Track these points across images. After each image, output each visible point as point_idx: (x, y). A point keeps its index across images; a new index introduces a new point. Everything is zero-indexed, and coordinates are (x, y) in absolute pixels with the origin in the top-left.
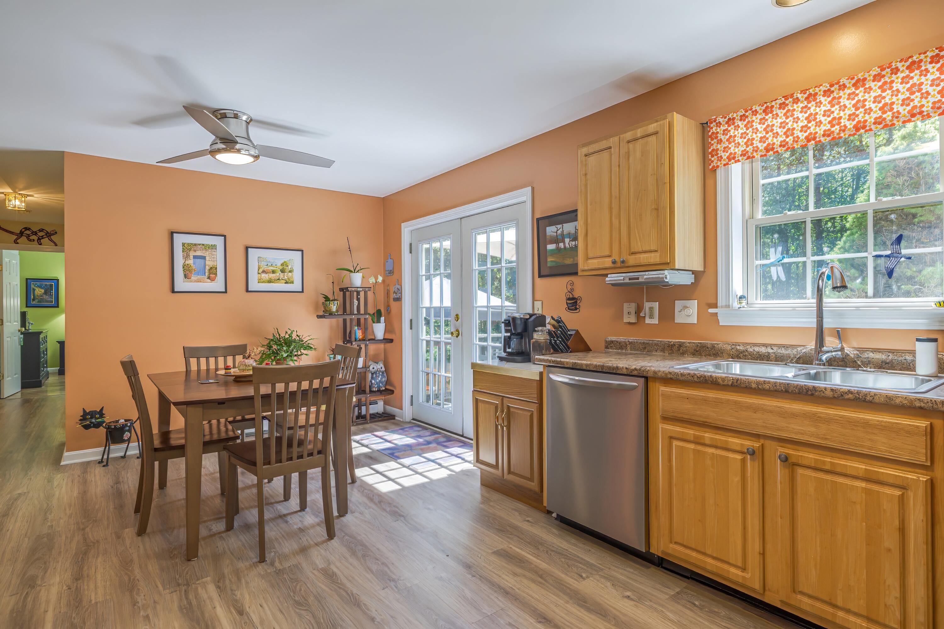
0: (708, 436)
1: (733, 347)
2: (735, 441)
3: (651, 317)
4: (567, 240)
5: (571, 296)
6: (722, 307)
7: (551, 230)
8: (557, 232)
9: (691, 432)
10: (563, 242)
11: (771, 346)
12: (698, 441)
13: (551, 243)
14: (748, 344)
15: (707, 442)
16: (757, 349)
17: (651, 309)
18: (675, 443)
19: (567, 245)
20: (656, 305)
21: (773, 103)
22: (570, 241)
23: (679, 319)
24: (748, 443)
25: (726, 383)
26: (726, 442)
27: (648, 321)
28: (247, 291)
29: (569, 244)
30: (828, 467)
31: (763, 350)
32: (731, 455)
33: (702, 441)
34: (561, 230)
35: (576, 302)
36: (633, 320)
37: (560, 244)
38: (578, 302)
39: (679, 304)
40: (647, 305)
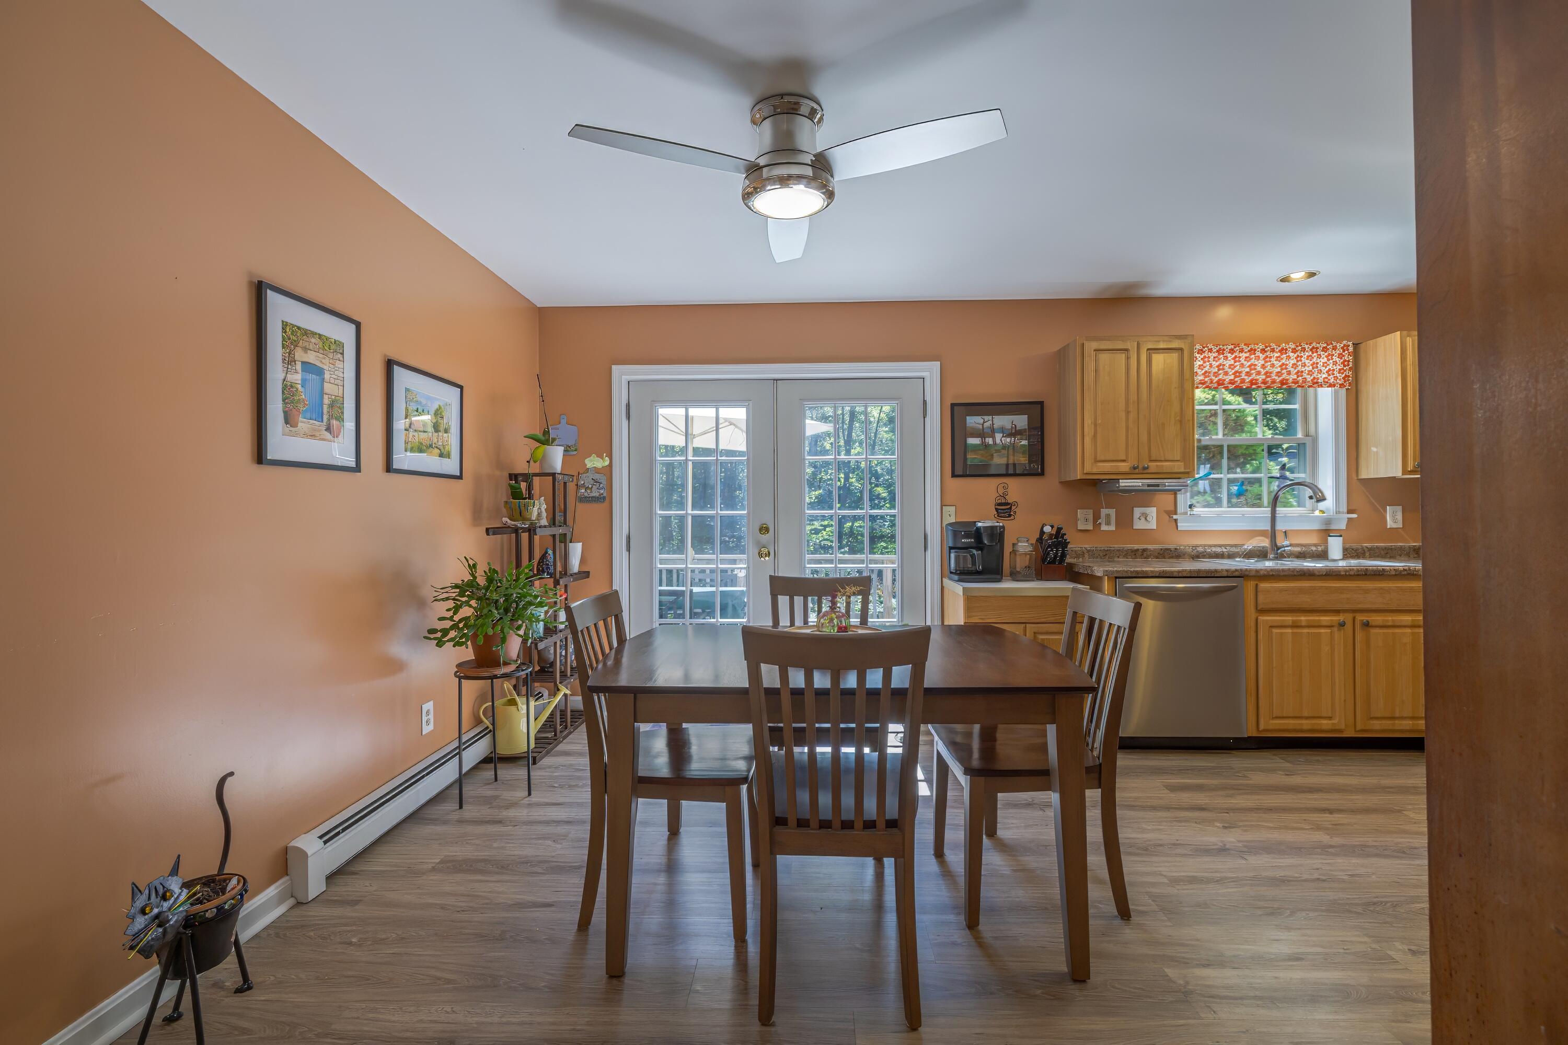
0: (1303, 619)
1: (1194, 548)
2: (1325, 619)
3: (1108, 523)
4: (998, 436)
5: (1003, 501)
6: (1181, 514)
7: (973, 421)
8: (983, 425)
9: (1288, 618)
10: (994, 438)
11: (1225, 546)
12: (1295, 625)
13: (974, 435)
14: (1205, 545)
15: (1303, 624)
16: (1214, 549)
17: (1108, 516)
18: (1275, 631)
19: (998, 441)
20: (1112, 512)
21: (1225, 347)
22: (1003, 437)
23: (1139, 525)
24: (1335, 618)
25: (1321, 573)
26: (1319, 620)
27: (1104, 528)
28: (389, 468)
29: (1001, 440)
30: (1390, 624)
31: (1219, 550)
32: (1322, 631)
33: (1299, 624)
34: (990, 422)
35: (1010, 508)
36: (1090, 527)
37: (987, 439)
38: (1013, 508)
39: (1137, 511)
40: (1104, 512)
